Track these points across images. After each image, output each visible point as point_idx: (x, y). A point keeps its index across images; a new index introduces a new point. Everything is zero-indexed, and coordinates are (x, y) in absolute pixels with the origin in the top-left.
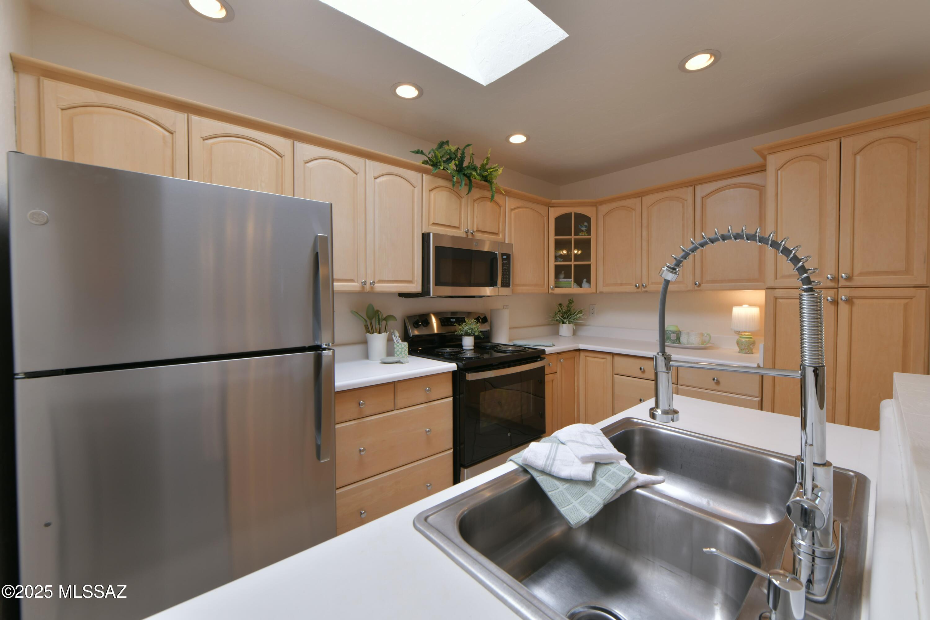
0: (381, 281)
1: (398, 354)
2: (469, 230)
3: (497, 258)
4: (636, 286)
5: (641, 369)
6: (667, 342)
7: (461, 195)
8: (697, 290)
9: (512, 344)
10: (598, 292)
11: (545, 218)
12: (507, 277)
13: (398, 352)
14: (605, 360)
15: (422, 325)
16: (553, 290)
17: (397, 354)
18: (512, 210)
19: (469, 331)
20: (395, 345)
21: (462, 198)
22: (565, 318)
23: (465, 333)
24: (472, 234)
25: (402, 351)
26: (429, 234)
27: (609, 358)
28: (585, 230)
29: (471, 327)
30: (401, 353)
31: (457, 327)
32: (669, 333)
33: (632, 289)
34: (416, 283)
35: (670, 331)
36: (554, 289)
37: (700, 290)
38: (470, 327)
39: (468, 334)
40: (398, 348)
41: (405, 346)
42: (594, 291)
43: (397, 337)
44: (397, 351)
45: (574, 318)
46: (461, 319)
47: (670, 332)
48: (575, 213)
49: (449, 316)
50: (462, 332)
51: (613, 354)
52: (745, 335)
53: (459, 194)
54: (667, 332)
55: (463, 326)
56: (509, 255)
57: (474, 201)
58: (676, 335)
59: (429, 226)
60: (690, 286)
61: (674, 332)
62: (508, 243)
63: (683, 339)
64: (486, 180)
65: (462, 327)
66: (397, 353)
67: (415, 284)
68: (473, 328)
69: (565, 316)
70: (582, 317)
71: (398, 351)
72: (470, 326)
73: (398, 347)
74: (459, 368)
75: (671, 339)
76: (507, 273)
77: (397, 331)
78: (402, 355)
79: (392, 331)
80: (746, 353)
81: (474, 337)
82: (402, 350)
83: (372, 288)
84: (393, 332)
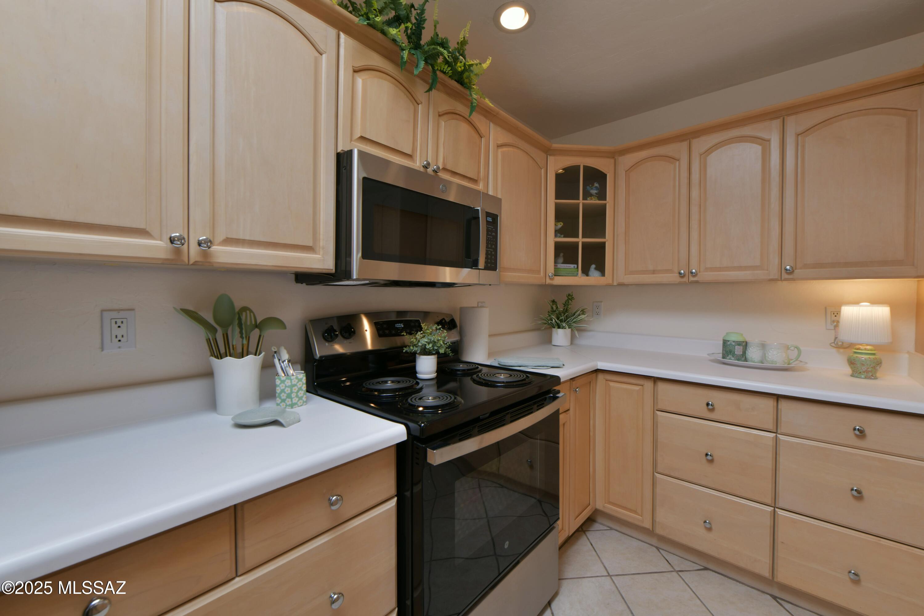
0: (229, 241)
1: (283, 398)
2: (430, 162)
3: (479, 218)
4: (680, 273)
5: (708, 404)
6: (728, 358)
7: (415, 98)
8: (786, 280)
9: (497, 365)
10: (615, 284)
11: (542, 170)
12: (493, 253)
13: (283, 394)
14: (640, 387)
15: (340, 335)
16: (551, 279)
17: (280, 398)
18: (499, 146)
19: (429, 346)
20: (277, 380)
21: (418, 104)
22: (561, 321)
23: (421, 350)
24: (436, 171)
25: (292, 392)
26: (350, 153)
27: (649, 385)
28: (596, 193)
29: (433, 340)
30: (289, 396)
31: (407, 338)
32: (731, 344)
33: (673, 278)
34: (321, 253)
35: (734, 342)
36: (553, 278)
37: (793, 279)
38: (430, 340)
39: (426, 351)
40: (282, 386)
41: (300, 380)
42: (611, 282)
43: (285, 361)
44: (281, 393)
45: (574, 320)
46: (413, 324)
47: (733, 344)
48: (584, 166)
49: (393, 318)
50: (415, 349)
51: (656, 380)
52: (866, 349)
53: (412, 95)
54: (729, 343)
55: (417, 336)
56: (497, 216)
57: (439, 116)
58: (742, 347)
59: (351, 141)
60: (774, 272)
61: (739, 343)
62: (492, 195)
63: (753, 354)
64: (460, 82)
65: (416, 339)
66: (281, 395)
67: (319, 255)
68: (436, 341)
69: (561, 318)
70: (586, 319)
71: (283, 391)
72: (430, 337)
73: (282, 384)
74: (412, 435)
75: (736, 353)
76: (493, 246)
77: (286, 348)
78: (292, 401)
79: (274, 349)
80: (866, 378)
81: (436, 356)
82: (291, 390)
83: (205, 255)
84: (275, 352)
